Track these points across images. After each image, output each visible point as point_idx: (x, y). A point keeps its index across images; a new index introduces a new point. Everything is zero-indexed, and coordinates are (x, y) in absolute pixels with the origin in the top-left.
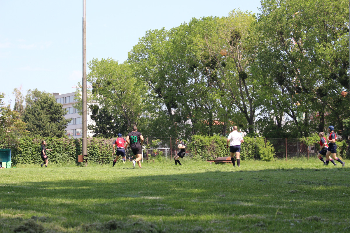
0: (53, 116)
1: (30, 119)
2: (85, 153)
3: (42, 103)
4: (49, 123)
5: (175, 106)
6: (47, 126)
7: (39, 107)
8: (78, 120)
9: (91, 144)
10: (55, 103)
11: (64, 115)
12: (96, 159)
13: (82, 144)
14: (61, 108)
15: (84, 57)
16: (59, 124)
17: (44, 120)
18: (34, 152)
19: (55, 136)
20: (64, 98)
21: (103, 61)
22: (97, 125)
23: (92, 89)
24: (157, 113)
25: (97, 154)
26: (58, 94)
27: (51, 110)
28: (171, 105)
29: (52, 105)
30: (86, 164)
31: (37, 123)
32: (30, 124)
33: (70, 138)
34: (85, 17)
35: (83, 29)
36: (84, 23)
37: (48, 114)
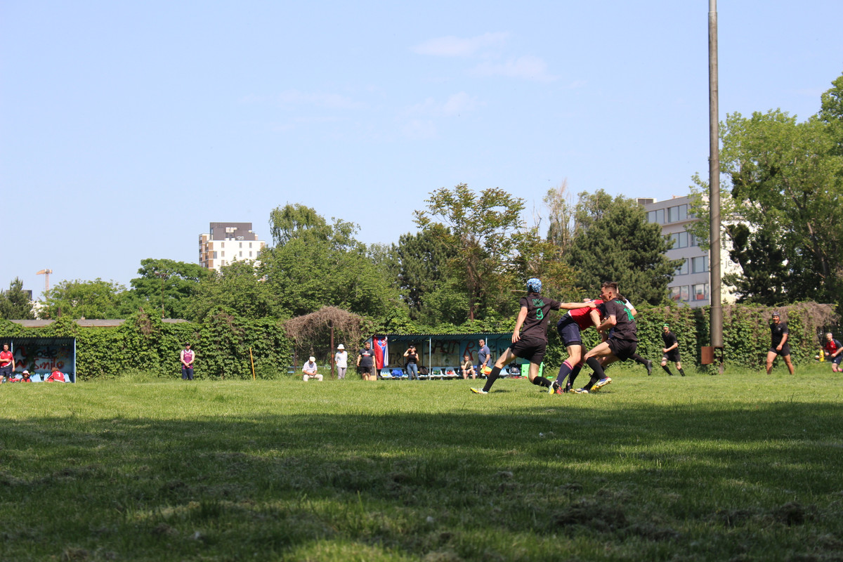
0: (639, 253)
1: (586, 261)
2: (718, 343)
3: (613, 225)
4: (629, 272)
6: (625, 277)
7: (606, 232)
8: (699, 262)
9: (733, 321)
10: (644, 221)
11: (664, 251)
12: (745, 358)
13: (710, 321)
14: (658, 235)
15: (712, 109)
16: (653, 272)
17: (619, 265)
18: (596, 340)
19: (645, 302)
20: (666, 211)
21: (757, 119)
22: (745, 274)
23: (731, 187)
25: (746, 344)
26: (650, 201)
27: (634, 239)
29: (635, 226)
30: (719, 369)
31: (602, 271)
32: (584, 274)
33: (680, 306)
34: (713, 12)
35: (710, 42)
36: (712, 28)
37: (627, 249)
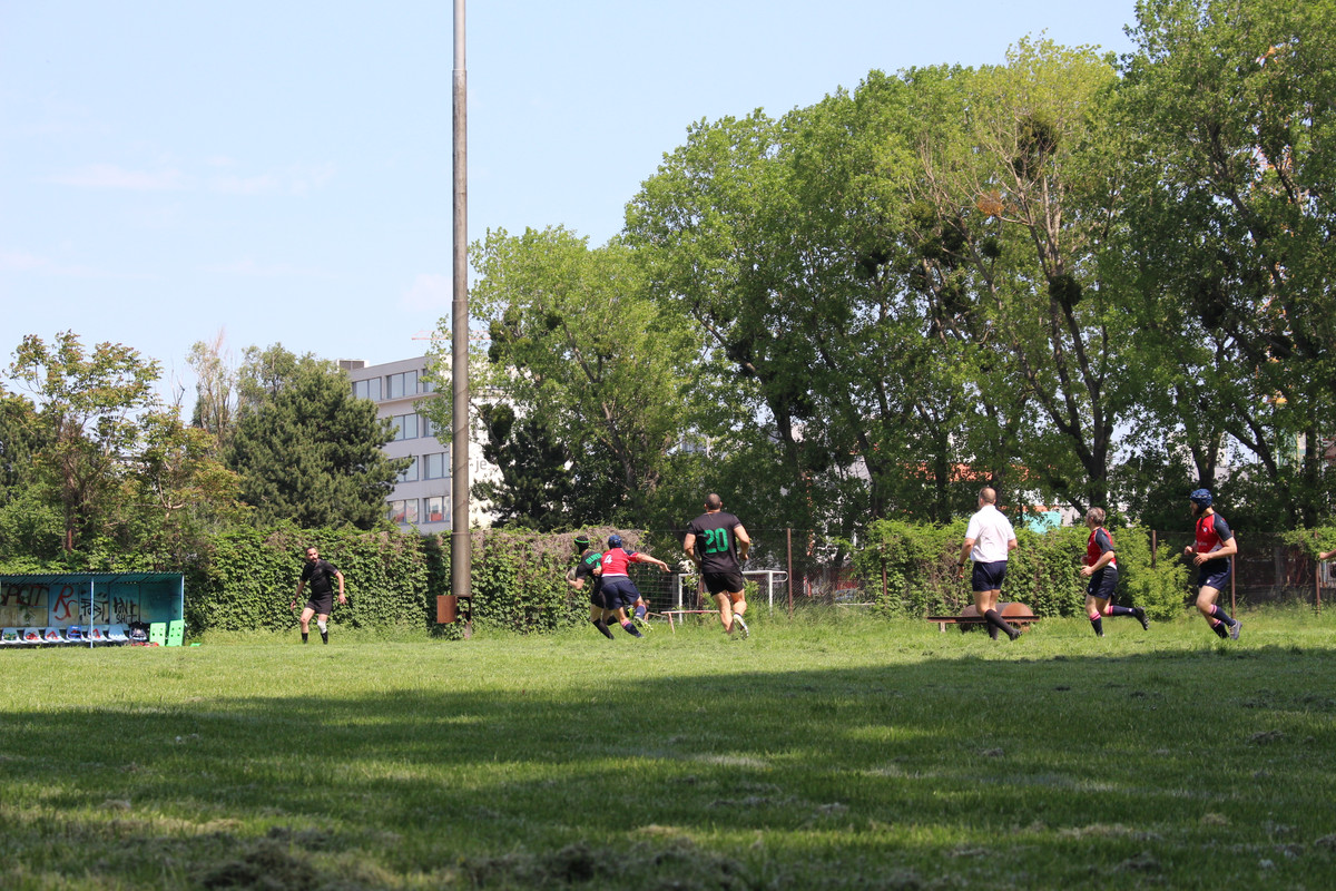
0: (342, 446)
1: (256, 458)
2: (463, 590)
3: (302, 400)
4: (326, 476)
5: (805, 411)
6: (318, 485)
7: (290, 412)
8: (435, 462)
9: (488, 555)
10: (349, 398)
11: (382, 444)
12: (505, 613)
13: (452, 556)
14: (372, 419)
15: (459, 225)
16: (363, 477)
17: (309, 464)
18: (271, 584)
19: (350, 525)
20: (384, 379)
21: (530, 238)
22: (506, 482)
23: (487, 344)
24: (734, 435)
25: (507, 591)
26: (360, 364)
27: (334, 424)
28: (786, 404)
29: (336, 405)
30: (465, 631)
31: (281, 474)
32: (253, 479)
33: (404, 531)
34: (460, 69)
36: (459, 95)
37: (322, 441)
